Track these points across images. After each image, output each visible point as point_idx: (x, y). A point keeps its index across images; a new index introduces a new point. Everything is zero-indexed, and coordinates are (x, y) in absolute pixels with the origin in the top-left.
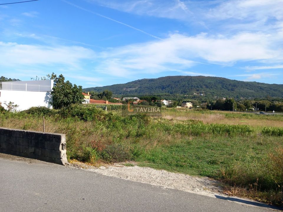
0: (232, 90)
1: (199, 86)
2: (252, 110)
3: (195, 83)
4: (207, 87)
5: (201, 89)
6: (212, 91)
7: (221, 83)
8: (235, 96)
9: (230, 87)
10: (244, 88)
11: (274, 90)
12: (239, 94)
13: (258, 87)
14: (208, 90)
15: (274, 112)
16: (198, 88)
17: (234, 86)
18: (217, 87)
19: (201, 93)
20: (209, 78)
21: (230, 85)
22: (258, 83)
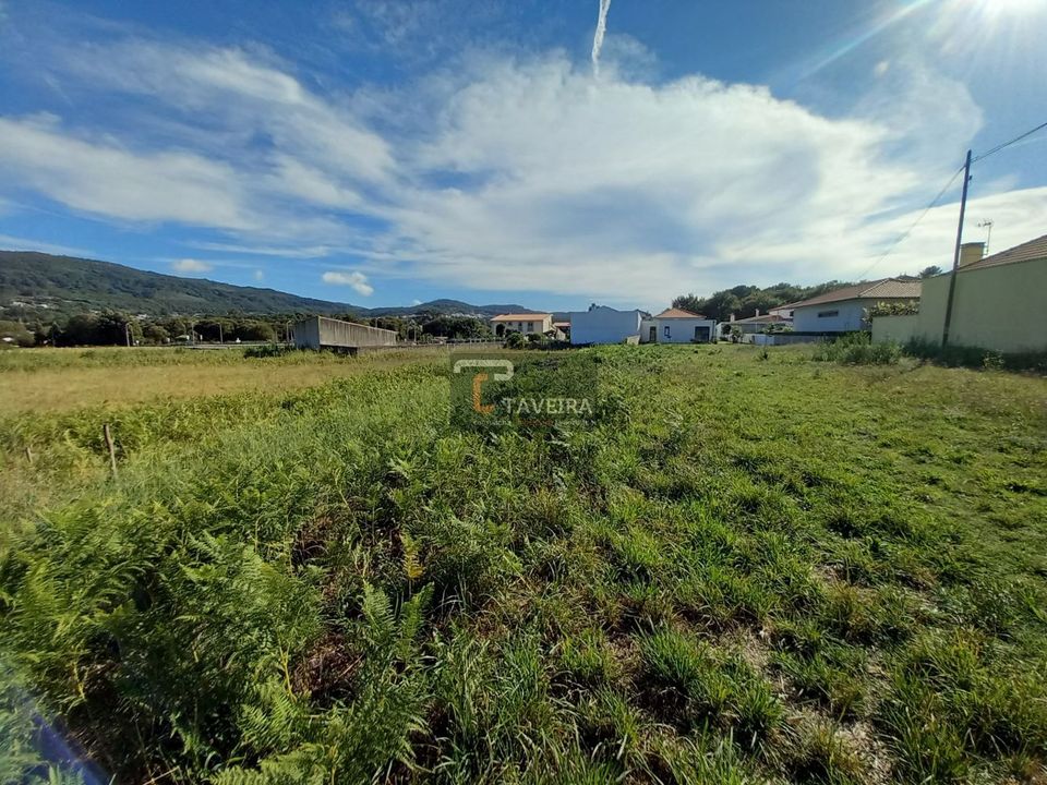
0: (146, 295)
1: (30, 281)
2: (185, 340)
3: (12, 271)
4: (61, 284)
5: (39, 289)
6: (77, 295)
7: (109, 276)
8: (157, 311)
9: (139, 289)
10: (178, 291)
11: (249, 299)
12: (168, 304)
13: (213, 291)
14: (63, 292)
15: (238, 341)
16: (26, 288)
17: (152, 285)
18: (94, 286)
19: (40, 302)
20: (64, 260)
21: (137, 283)
22: (214, 283)
